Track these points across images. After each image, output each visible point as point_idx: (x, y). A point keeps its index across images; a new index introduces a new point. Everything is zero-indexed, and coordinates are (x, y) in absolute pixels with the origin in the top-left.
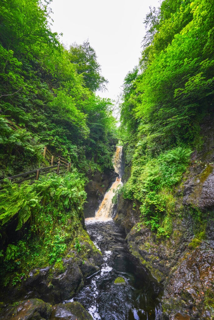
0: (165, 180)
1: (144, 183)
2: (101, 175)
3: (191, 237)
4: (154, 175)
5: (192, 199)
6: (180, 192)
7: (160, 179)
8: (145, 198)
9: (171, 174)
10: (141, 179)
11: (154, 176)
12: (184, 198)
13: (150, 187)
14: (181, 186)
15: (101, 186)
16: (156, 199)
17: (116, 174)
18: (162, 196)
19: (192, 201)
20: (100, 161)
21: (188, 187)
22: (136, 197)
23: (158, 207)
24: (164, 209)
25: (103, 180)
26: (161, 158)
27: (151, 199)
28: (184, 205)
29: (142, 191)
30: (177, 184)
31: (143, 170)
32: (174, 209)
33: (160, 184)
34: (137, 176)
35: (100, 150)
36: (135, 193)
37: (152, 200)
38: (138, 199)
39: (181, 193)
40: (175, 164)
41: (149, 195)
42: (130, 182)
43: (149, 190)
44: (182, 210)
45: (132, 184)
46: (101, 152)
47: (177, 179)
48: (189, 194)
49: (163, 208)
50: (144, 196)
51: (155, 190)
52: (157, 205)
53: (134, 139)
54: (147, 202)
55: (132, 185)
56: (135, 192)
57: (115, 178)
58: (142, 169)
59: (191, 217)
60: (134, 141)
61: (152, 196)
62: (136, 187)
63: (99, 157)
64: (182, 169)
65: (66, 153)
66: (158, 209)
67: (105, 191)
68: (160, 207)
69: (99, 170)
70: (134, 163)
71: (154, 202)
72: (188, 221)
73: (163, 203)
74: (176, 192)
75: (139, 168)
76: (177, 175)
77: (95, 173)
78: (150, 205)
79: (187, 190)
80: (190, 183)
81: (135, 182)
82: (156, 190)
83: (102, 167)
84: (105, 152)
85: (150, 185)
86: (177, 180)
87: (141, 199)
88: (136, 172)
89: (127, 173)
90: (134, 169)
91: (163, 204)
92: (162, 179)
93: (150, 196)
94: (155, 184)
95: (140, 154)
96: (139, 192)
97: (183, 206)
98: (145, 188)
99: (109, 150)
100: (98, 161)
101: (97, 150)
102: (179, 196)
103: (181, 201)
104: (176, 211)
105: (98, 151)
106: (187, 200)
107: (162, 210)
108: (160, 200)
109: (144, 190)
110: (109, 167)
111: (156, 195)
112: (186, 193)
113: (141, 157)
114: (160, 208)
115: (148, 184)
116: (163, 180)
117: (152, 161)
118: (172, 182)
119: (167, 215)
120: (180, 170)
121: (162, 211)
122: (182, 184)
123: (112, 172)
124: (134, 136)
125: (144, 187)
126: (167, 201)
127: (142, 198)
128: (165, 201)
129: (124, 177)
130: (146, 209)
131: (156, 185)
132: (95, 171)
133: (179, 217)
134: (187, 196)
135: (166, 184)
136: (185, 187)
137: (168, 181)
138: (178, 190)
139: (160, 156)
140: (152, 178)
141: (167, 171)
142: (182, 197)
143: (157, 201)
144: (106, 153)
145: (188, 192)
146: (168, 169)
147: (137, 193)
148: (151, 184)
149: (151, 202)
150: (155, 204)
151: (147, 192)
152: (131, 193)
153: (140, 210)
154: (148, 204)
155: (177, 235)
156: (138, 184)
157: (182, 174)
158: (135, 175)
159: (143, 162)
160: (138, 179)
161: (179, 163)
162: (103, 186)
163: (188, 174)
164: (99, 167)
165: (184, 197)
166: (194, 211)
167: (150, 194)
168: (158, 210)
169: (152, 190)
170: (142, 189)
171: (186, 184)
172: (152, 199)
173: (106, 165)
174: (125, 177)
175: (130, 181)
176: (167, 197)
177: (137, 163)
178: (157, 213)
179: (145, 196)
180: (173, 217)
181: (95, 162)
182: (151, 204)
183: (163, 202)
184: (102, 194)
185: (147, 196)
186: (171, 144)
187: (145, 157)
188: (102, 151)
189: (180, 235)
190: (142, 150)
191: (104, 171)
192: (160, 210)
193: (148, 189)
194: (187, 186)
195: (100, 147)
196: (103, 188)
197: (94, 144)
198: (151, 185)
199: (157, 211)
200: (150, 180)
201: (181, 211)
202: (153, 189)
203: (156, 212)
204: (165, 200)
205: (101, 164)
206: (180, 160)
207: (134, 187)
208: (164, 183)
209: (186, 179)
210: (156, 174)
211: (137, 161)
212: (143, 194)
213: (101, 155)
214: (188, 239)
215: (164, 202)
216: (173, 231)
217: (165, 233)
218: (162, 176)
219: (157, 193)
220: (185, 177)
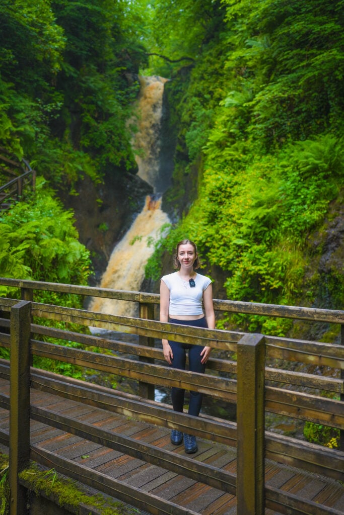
0: (290, 219)
1: (241, 225)
2: (97, 190)
3: (323, 331)
4: (265, 206)
5: (336, 260)
6: (316, 246)
7: (280, 215)
8: (242, 261)
9: (304, 203)
10: (231, 211)
11: (265, 208)
12: (323, 259)
13: (255, 234)
14: (322, 231)
15: (98, 226)
16: (265, 263)
17: (144, 184)
18: (280, 256)
19: (335, 264)
20: (91, 140)
21: (334, 236)
22: (215, 260)
23: (269, 279)
24: (280, 284)
25: (102, 209)
26: (288, 160)
27: (255, 262)
28: (321, 272)
29: (235, 244)
30: (313, 227)
31: (240, 184)
32: (301, 281)
33: (278, 228)
34: (221, 203)
35: (92, 103)
36: (212, 250)
37: (257, 265)
38: (221, 264)
39: (318, 249)
40: (316, 181)
41: (251, 252)
42: (197, 220)
43: (250, 241)
44: (316, 283)
45: (205, 225)
46: (92, 107)
47: (316, 216)
48: (333, 249)
49: (278, 281)
50: (238, 257)
51: (265, 242)
52: (267, 274)
53: (210, 69)
54: (245, 269)
55: (205, 228)
56: (214, 247)
57: (140, 199)
58: (236, 183)
59: (330, 294)
60: (211, 74)
61: (258, 256)
62: (217, 232)
63: (88, 126)
64: (330, 193)
65: (7, 128)
66: (269, 283)
67: (110, 243)
68: (272, 279)
69: (91, 172)
70: (213, 159)
71: (261, 268)
72: (323, 304)
73: (279, 271)
74: (310, 246)
75: (228, 178)
76: (317, 205)
77: (78, 184)
78: (251, 276)
79: (331, 240)
80: (338, 226)
81: (213, 218)
82: (269, 241)
83: (101, 164)
84: (107, 106)
85: (255, 229)
86: (314, 219)
87: (229, 262)
88: (217, 192)
89: (181, 184)
90: (212, 179)
91: (279, 273)
92: (284, 216)
93: (252, 255)
94: (268, 227)
95: (231, 135)
96: (225, 245)
97: (319, 274)
98: (241, 235)
99: (122, 101)
100: (86, 143)
101: (81, 100)
102: (314, 254)
103: (317, 265)
104: (303, 286)
105: (84, 106)
106: (328, 262)
107: (276, 284)
108: (274, 264)
109: (241, 242)
110: (123, 163)
111: (268, 253)
112: (327, 249)
113: (233, 143)
114: (273, 282)
115: (250, 227)
116: (286, 218)
117: (265, 162)
118: (305, 223)
119: (286, 294)
120: (326, 193)
121: (276, 286)
122: (323, 228)
123: (131, 178)
124: (211, 54)
125: (240, 233)
126: (288, 266)
127: (233, 260)
128: (285, 266)
129: (171, 198)
130: (241, 284)
131: (269, 230)
132: (79, 179)
133: (309, 297)
134: (330, 254)
135: (291, 226)
136: (328, 235)
137: (296, 220)
138: (314, 241)
139: (285, 153)
140: (261, 212)
141: (296, 197)
142: (319, 257)
143: (268, 267)
144: (113, 110)
145: (333, 245)
146: (299, 190)
147: (218, 248)
148: (256, 227)
149: (254, 269)
150: (261, 272)
151: (246, 247)
152: (203, 250)
153: (226, 288)
154: (247, 273)
155: (300, 330)
156: (222, 224)
157: (329, 204)
158: (214, 198)
159: (239, 161)
160: (223, 212)
161: (325, 177)
162: (105, 226)
163: (341, 204)
164: (89, 162)
165: (324, 255)
166: (336, 283)
167: (254, 252)
168: (268, 286)
169: (258, 241)
170: (233, 238)
171: (332, 227)
172: (257, 261)
173: (115, 158)
174: (175, 195)
175: (197, 215)
176: (289, 256)
177: (222, 160)
178: (264, 291)
179: (241, 256)
180: (297, 297)
181: (77, 146)
182: (254, 274)
183: (280, 268)
184: (102, 253)
185: (246, 256)
186: (316, 117)
187: (245, 147)
188: (97, 106)
189: (304, 330)
190: (237, 121)
191: (104, 178)
192: (272, 286)
193: (249, 238)
194: (333, 231)
195: (90, 92)
196: (105, 232)
197: (71, 78)
198: (258, 230)
199: (266, 288)
200: (257, 217)
201: (313, 284)
202: (262, 239)
203: (263, 289)
204: (285, 264)
205: (95, 151)
206: (329, 169)
207: (211, 231)
208: (286, 224)
209: (334, 217)
210: (271, 202)
211: (221, 156)
212: (237, 251)
213: (96, 119)
214: (317, 334)
215: (282, 268)
216: (293, 326)
217: (277, 329)
218: (284, 207)
219: (270, 248)
220: (333, 212)
